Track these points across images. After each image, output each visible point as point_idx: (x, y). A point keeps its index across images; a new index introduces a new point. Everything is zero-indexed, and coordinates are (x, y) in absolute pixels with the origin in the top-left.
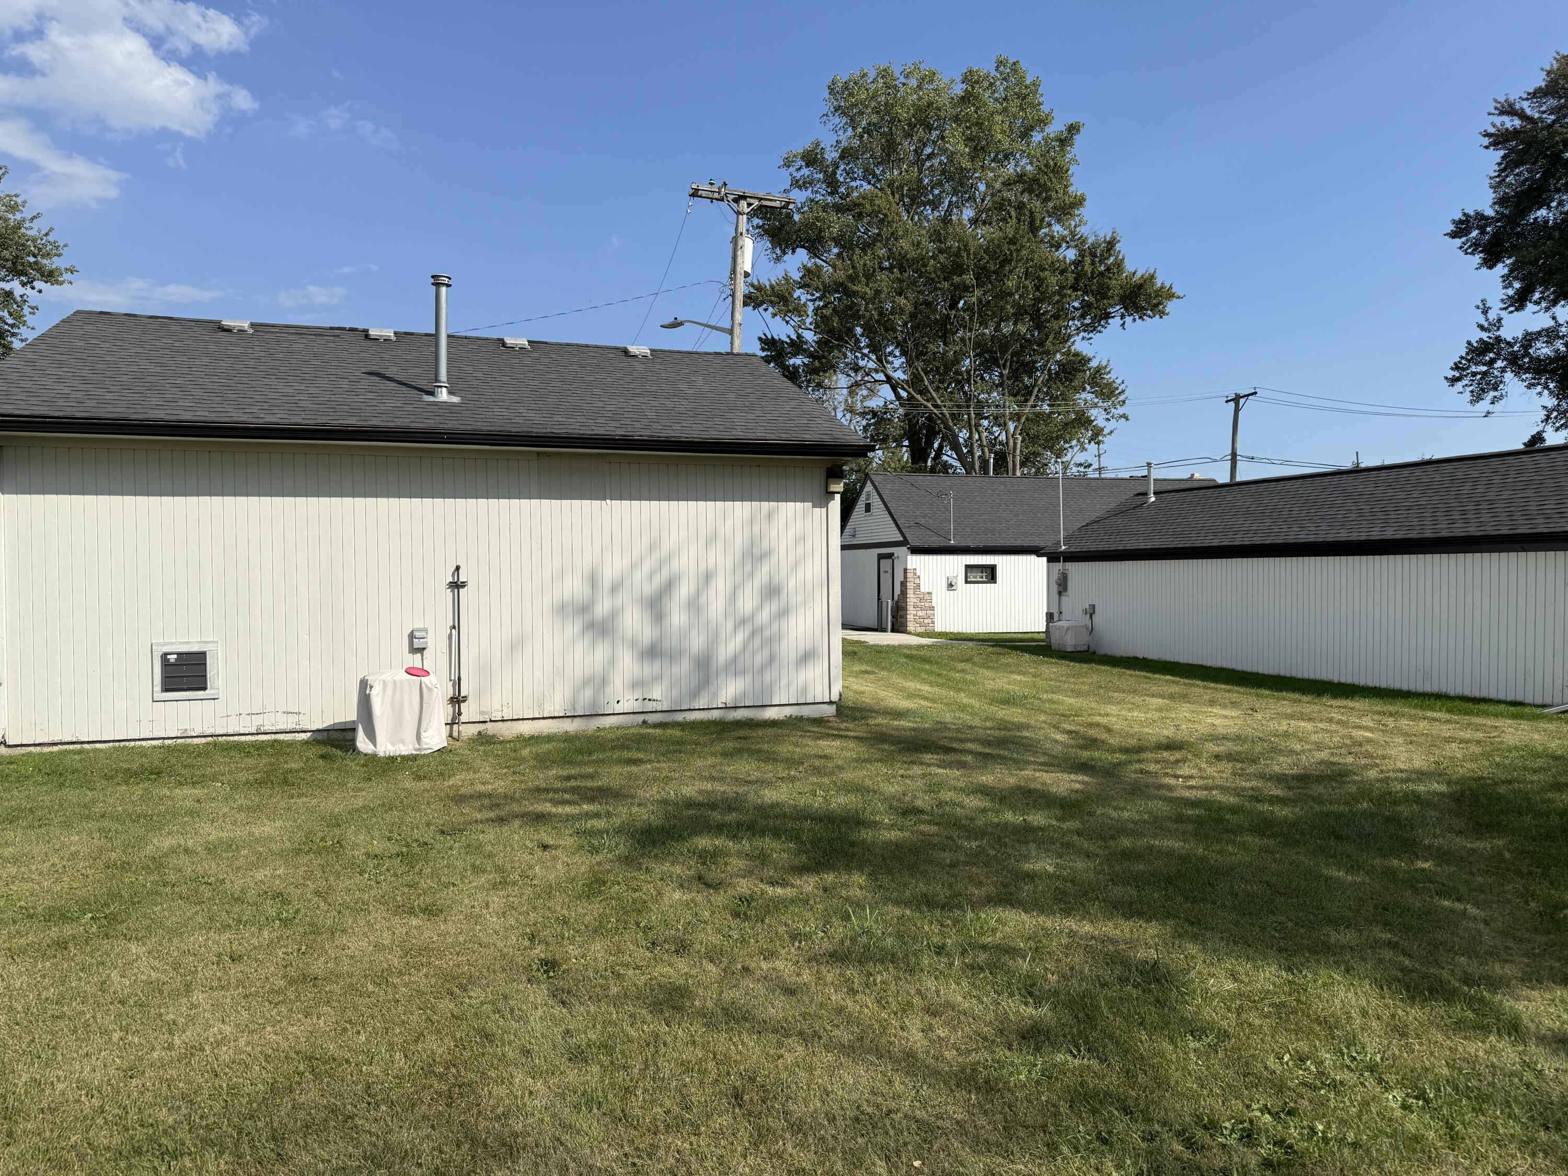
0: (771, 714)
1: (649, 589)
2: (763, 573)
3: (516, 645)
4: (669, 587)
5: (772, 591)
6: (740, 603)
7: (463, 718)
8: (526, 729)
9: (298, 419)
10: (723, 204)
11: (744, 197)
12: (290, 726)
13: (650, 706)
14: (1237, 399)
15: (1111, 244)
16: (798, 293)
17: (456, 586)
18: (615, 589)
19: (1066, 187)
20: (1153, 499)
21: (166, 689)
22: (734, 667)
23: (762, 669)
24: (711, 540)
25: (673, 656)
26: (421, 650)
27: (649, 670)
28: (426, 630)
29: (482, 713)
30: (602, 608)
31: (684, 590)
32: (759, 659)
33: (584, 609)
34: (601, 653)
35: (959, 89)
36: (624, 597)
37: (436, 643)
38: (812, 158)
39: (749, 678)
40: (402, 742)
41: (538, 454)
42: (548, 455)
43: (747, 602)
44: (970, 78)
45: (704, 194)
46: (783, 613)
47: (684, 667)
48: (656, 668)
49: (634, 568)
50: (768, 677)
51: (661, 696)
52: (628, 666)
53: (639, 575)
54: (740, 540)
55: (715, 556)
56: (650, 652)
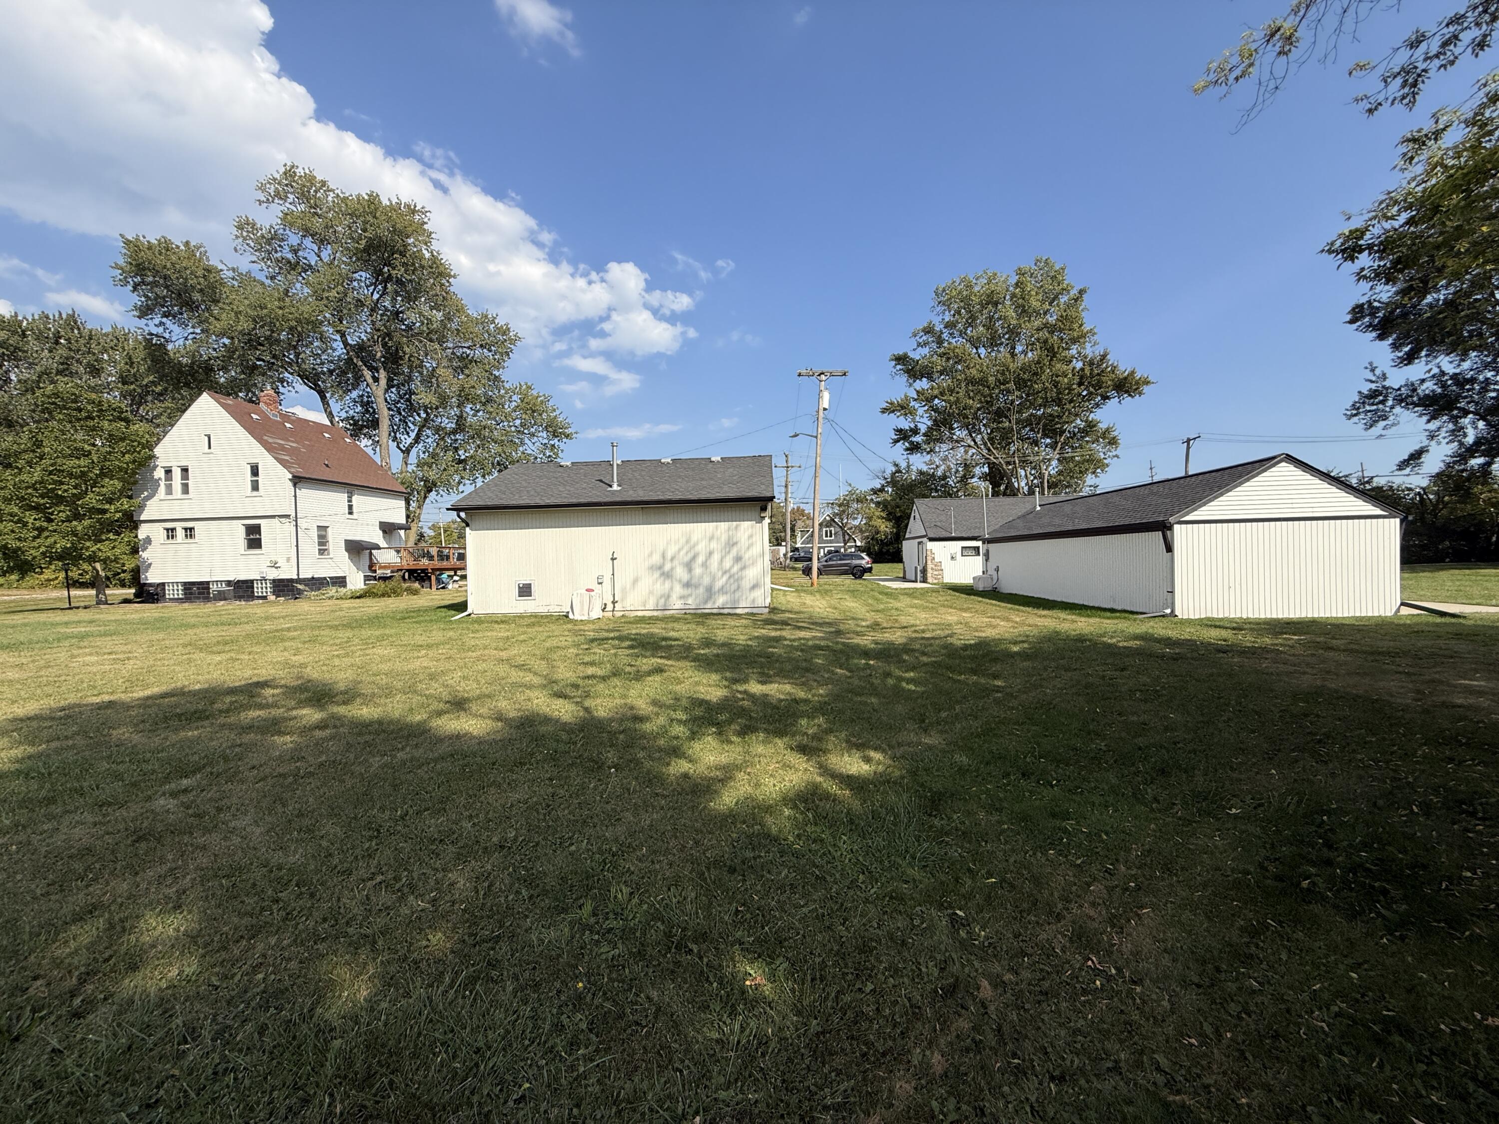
0: (739, 611)
1: (687, 559)
2: (734, 552)
3: (635, 581)
4: (694, 558)
5: (738, 559)
6: (724, 564)
7: (616, 609)
8: (640, 614)
10: (814, 377)
11: (823, 373)
13: (688, 607)
14: (1188, 441)
15: (1104, 357)
16: (912, 403)
17: (613, 559)
18: (672, 559)
19: (1081, 325)
20: (1038, 508)
21: (520, 596)
22: (722, 590)
23: (735, 592)
24: (711, 538)
25: (697, 587)
26: (602, 583)
27: (686, 592)
28: (603, 576)
29: (623, 607)
30: (667, 567)
31: (700, 559)
32: (734, 587)
33: (660, 568)
34: (667, 584)
35: (1013, 280)
36: (676, 562)
37: (607, 581)
38: (928, 330)
39: (729, 596)
40: (584, 615)
43: (728, 563)
44: (1021, 273)
45: (805, 374)
46: (744, 568)
47: (701, 590)
48: (690, 591)
49: (679, 550)
50: (737, 595)
51: (692, 602)
52: (678, 590)
53: (682, 553)
54: (724, 538)
55: (714, 545)
56: (687, 585)
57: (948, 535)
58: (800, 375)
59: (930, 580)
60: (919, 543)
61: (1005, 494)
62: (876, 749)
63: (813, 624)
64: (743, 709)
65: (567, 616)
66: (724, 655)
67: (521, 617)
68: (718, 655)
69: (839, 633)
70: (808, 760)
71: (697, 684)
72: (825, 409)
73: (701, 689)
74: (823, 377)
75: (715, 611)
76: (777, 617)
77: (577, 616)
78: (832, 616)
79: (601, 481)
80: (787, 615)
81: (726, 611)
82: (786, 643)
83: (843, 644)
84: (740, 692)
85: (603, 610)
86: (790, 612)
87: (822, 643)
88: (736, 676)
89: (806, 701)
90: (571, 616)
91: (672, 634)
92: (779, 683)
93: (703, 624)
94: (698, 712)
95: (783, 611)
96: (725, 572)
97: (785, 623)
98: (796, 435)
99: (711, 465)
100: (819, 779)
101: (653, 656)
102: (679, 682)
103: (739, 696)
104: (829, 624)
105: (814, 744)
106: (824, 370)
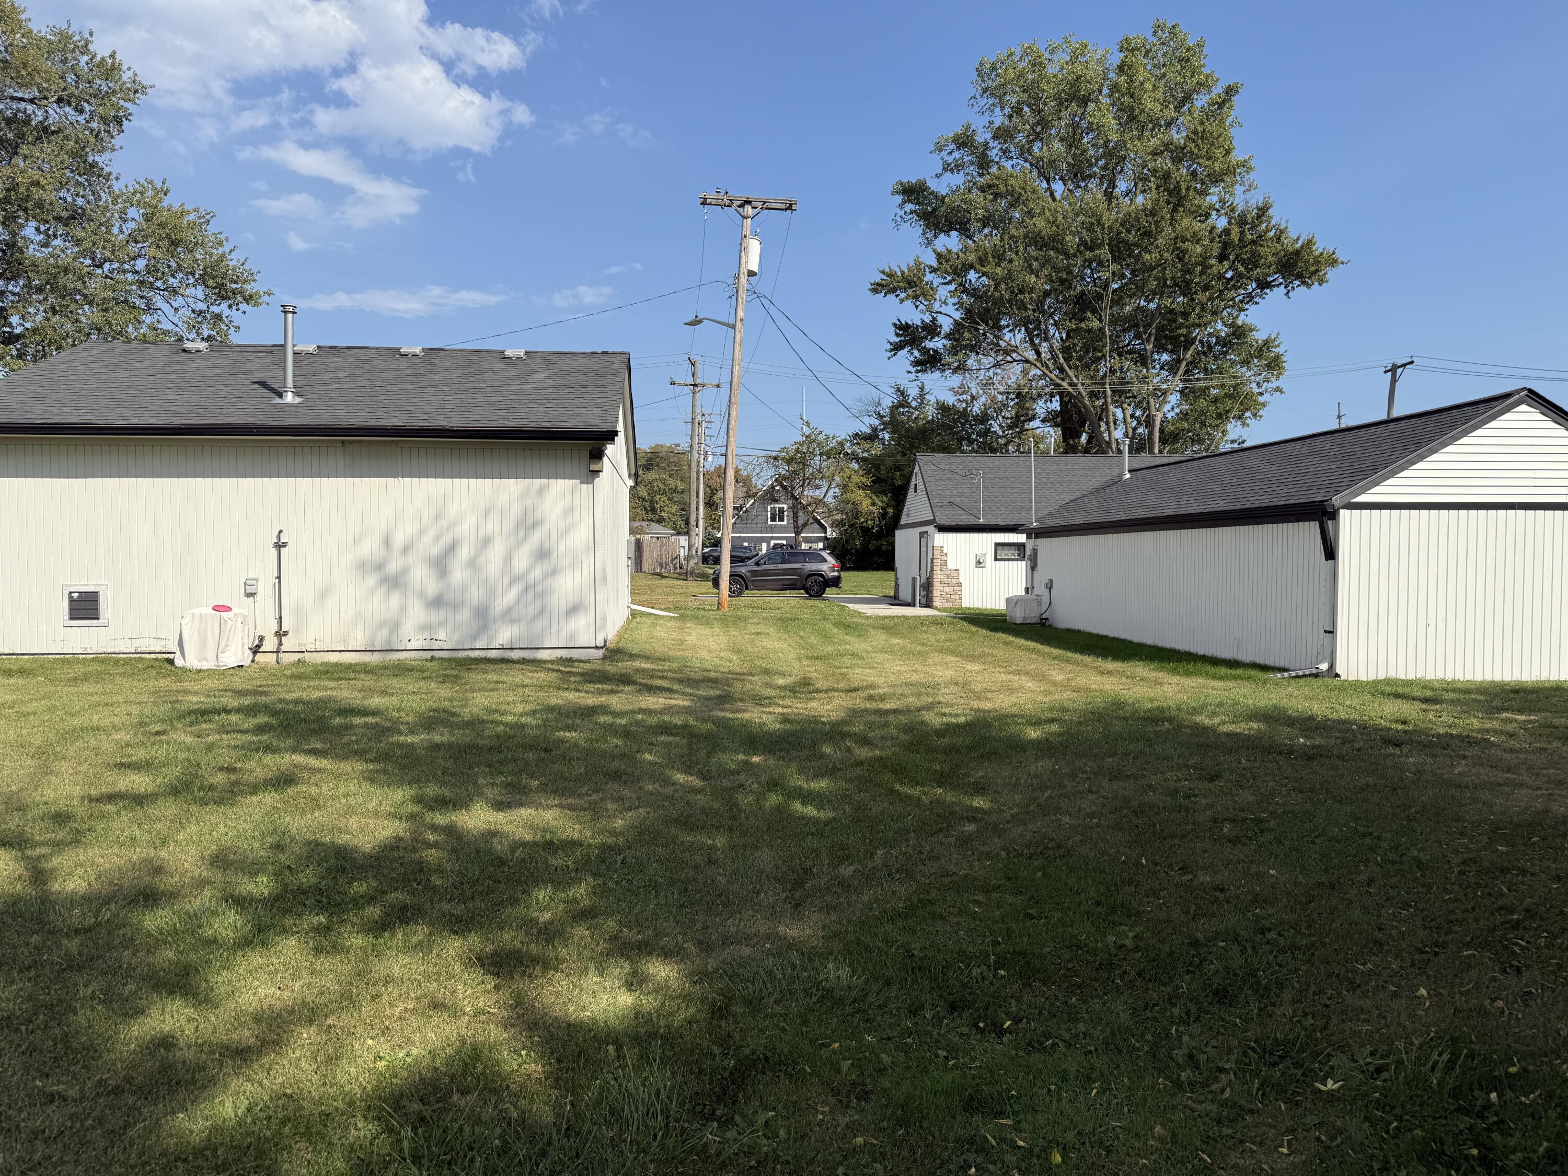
0: (543, 655)
1: (435, 551)
2: (536, 538)
3: (324, 594)
4: (452, 549)
5: (542, 554)
6: (515, 563)
7: (284, 648)
8: (333, 658)
9: (175, 420)
10: (732, 210)
11: (748, 202)
12: (159, 649)
13: (436, 645)
14: (1394, 369)
15: (1263, 211)
16: (929, 277)
17: (279, 546)
18: (406, 550)
19: (1228, 152)
20: (1128, 476)
21: (71, 619)
22: (508, 616)
23: (535, 618)
24: (488, 512)
25: (456, 606)
26: (252, 595)
27: (435, 617)
28: (256, 580)
29: (300, 645)
30: (394, 566)
31: (465, 552)
32: (531, 610)
33: (379, 567)
34: (394, 600)
35: (1116, 59)
36: (413, 556)
37: (266, 589)
38: (964, 141)
39: (523, 625)
40: (206, 659)
41: (343, 442)
42: (352, 442)
43: (520, 562)
44: (1127, 47)
45: (713, 202)
46: (553, 573)
47: (464, 615)
48: (440, 615)
49: (422, 533)
50: (539, 625)
51: (446, 638)
52: (416, 613)
53: (426, 539)
54: (515, 511)
55: (493, 526)
56: (437, 603)
57: (971, 521)
58: (704, 203)
59: (937, 602)
60: (922, 534)
61: (1087, 451)
62: (666, 954)
63: (681, 681)
64: (421, 867)
65: (171, 662)
66: (450, 747)
67: (67, 660)
68: (436, 747)
69: (725, 699)
70: (497, 988)
71: (350, 810)
72: (751, 274)
73: (353, 822)
74: (748, 210)
75: (494, 654)
76: (610, 668)
77: (192, 660)
78: (725, 667)
79: (263, 384)
80: (638, 664)
81: (516, 655)
82: (602, 719)
83: (718, 722)
84: (435, 828)
85: (256, 650)
86: (647, 658)
87: (677, 721)
88: (447, 792)
89: (571, 845)
90: (179, 662)
91: (376, 701)
92: (538, 806)
93: (454, 680)
94: (307, 877)
95: (632, 656)
96: (515, 579)
97: (625, 679)
98: (696, 322)
99: (502, 364)
100: (496, 1034)
101: (294, 751)
102: (315, 803)
103: (431, 837)
104: (715, 682)
105: (534, 949)
106: (752, 196)
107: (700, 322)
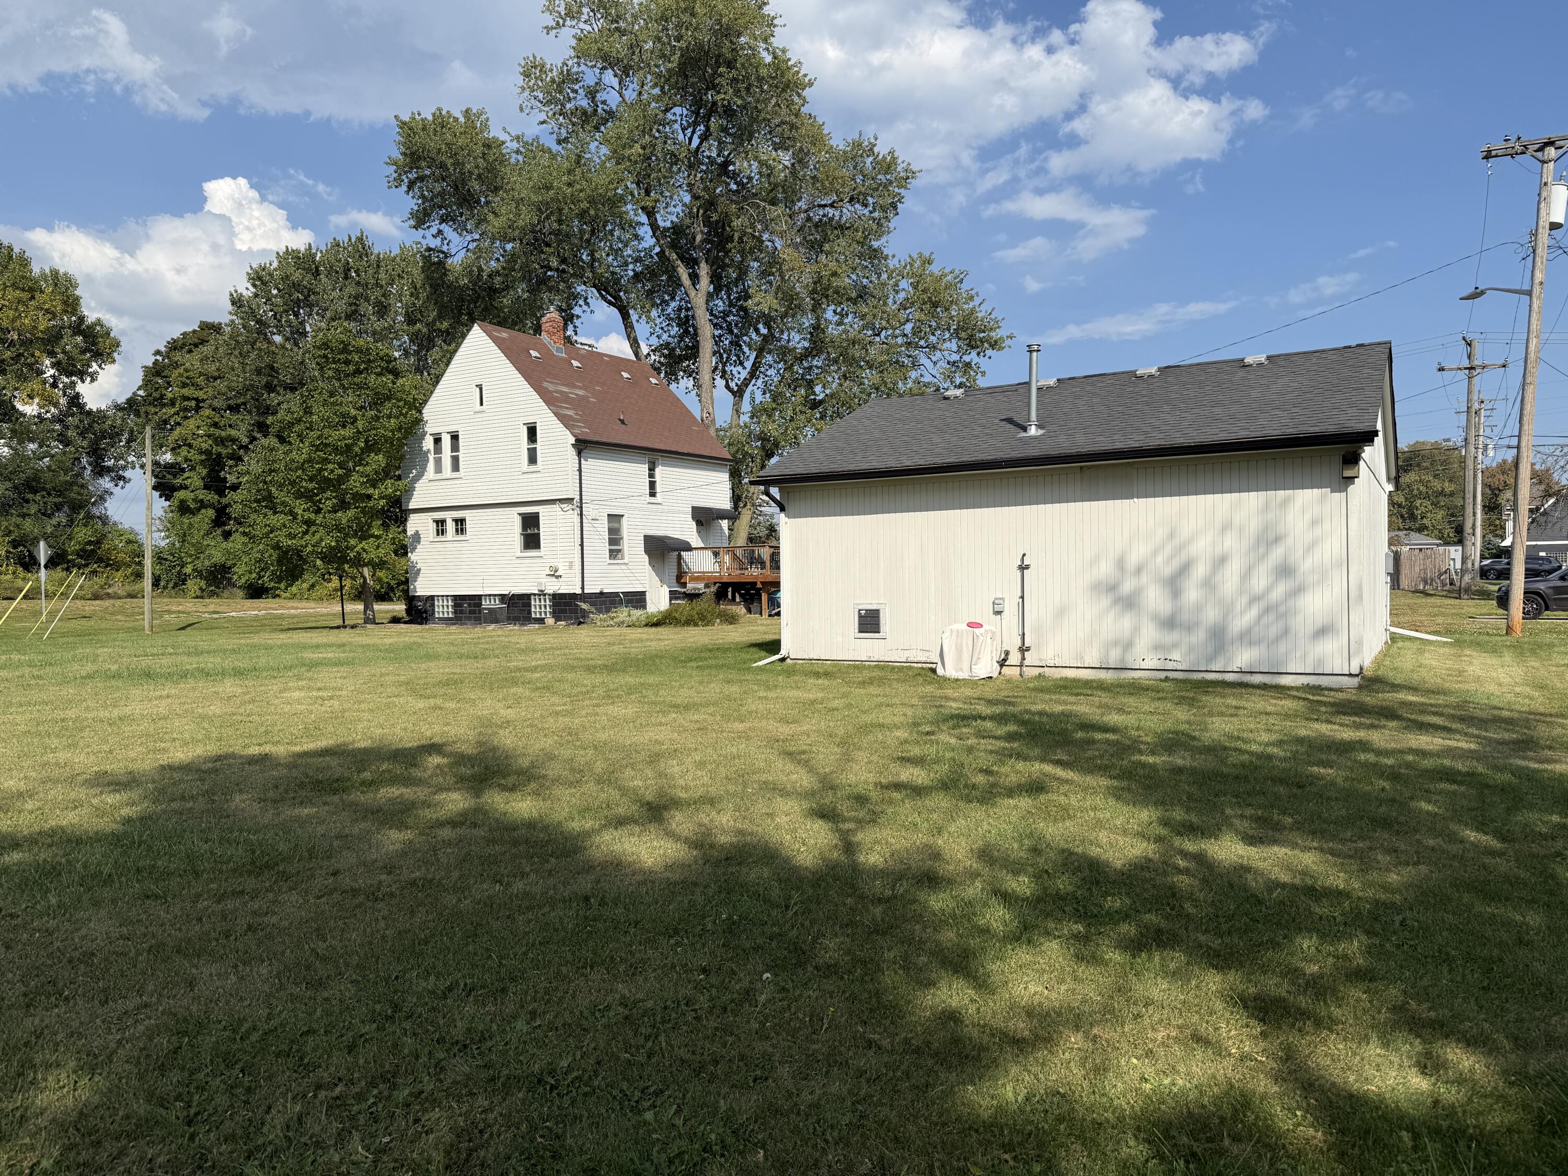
0: (1286, 681)
1: (1168, 571)
2: (1277, 553)
3: (1061, 612)
4: (1186, 568)
5: (1285, 571)
6: (1254, 581)
7: (1026, 662)
8: (1071, 674)
10: (1527, 157)
11: (1550, 143)
12: (923, 660)
13: (1170, 666)
17: (1023, 568)
18: (1139, 570)
21: (860, 632)
22: (1247, 637)
23: (1277, 639)
24: (1226, 527)
25: (1189, 628)
26: (999, 613)
27: (1169, 638)
28: (1003, 599)
29: (1041, 660)
30: (1127, 587)
31: (1200, 571)
32: (1273, 631)
33: (1113, 587)
34: (1128, 620)
36: (1146, 576)
37: (1011, 608)
39: (1263, 648)
40: (961, 670)
41: (1081, 468)
42: (1089, 467)
43: (1260, 580)
45: (1500, 152)
46: (1299, 590)
47: (1199, 637)
48: (1175, 636)
49: (1155, 553)
50: (1282, 648)
51: (1179, 659)
52: (1149, 633)
53: (1160, 559)
54: (1254, 525)
55: (1230, 542)
56: (1169, 623)
58: (1488, 156)
62: (1471, 1042)
63: (1462, 719)
64: (1173, 892)
65: (934, 671)
66: (1193, 771)
67: (858, 666)
68: (1180, 770)
69: (1526, 745)
70: (1264, 1035)
71: (1099, 824)
72: (1554, 226)
73: (1103, 836)
74: (1551, 152)
75: (1230, 677)
76: (1368, 699)
77: (950, 671)
78: (1523, 705)
79: (1010, 421)
80: (1402, 696)
81: (1257, 679)
82: (1362, 757)
83: (1519, 772)
84: (1185, 854)
85: (1002, 663)
86: (1414, 689)
87: (1460, 766)
88: (1194, 818)
89: (1338, 895)
90: (940, 671)
91: (1114, 718)
92: (1294, 846)
93: (1191, 702)
94: (1063, 884)
95: (1395, 687)
96: (1254, 599)
97: (1388, 713)
98: (1477, 294)
99: (1242, 373)
100: (1266, 1085)
101: (1043, 760)
102: (1066, 813)
103: (1182, 863)
104: (1509, 722)
105: (1304, 1002)
106: (1553, 136)
107: (1482, 293)
